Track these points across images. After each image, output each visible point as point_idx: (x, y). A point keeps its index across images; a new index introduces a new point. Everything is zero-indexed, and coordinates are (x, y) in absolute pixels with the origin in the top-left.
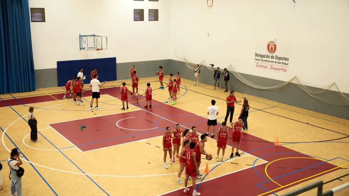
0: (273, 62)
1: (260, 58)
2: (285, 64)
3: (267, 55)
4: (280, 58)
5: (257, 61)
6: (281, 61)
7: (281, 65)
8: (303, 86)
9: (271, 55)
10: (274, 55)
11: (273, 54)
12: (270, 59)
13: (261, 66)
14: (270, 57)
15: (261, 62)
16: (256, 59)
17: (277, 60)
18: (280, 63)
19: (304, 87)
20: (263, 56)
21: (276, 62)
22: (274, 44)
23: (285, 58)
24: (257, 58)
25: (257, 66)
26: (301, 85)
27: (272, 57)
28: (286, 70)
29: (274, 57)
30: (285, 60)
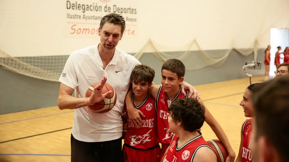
1: (79, 12)
2: (132, 21)
3: (95, 5)
4: (122, 11)
5: (73, 20)
8: (161, 54)
9: (103, 4)
10: (110, 4)
11: (107, 3)
13: (85, 31)
14: (103, 8)
15: (82, 20)
16: (69, 16)
19: (162, 56)
20: (86, 7)
23: (130, 9)
24: (72, 12)
25: (73, 31)
26: (160, 53)
27: (107, 9)
28: (133, 32)
29: (110, 9)
30: (130, 13)
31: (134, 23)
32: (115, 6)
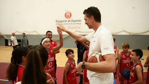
0: (70, 24)
2: (79, 24)
3: (65, 20)
4: (75, 21)
6: (76, 22)
7: (76, 24)
9: (68, 20)
10: (70, 19)
12: (68, 23)
16: (56, 24)
17: (73, 23)
18: (75, 24)
20: (62, 21)
21: (72, 24)
22: (69, 13)
23: (79, 20)
27: (69, 21)
32: (72, 20)
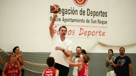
0: (83, 21)
1: (60, 16)
2: (103, 23)
3: (72, 9)
4: (94, 14)
6: (96, 18)
9: (79, 8)
11: (82, 7)
17: (90, 18)
20: (65, 11)
21: (88, 21)
23: (101, 12)
28: (104, 33)
29: (85, 13)
30: (101, 16)
31: (105, 25)
32: (89, 10)
